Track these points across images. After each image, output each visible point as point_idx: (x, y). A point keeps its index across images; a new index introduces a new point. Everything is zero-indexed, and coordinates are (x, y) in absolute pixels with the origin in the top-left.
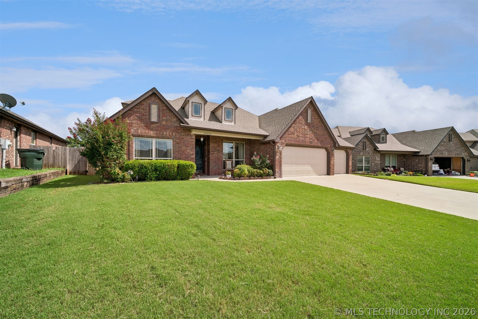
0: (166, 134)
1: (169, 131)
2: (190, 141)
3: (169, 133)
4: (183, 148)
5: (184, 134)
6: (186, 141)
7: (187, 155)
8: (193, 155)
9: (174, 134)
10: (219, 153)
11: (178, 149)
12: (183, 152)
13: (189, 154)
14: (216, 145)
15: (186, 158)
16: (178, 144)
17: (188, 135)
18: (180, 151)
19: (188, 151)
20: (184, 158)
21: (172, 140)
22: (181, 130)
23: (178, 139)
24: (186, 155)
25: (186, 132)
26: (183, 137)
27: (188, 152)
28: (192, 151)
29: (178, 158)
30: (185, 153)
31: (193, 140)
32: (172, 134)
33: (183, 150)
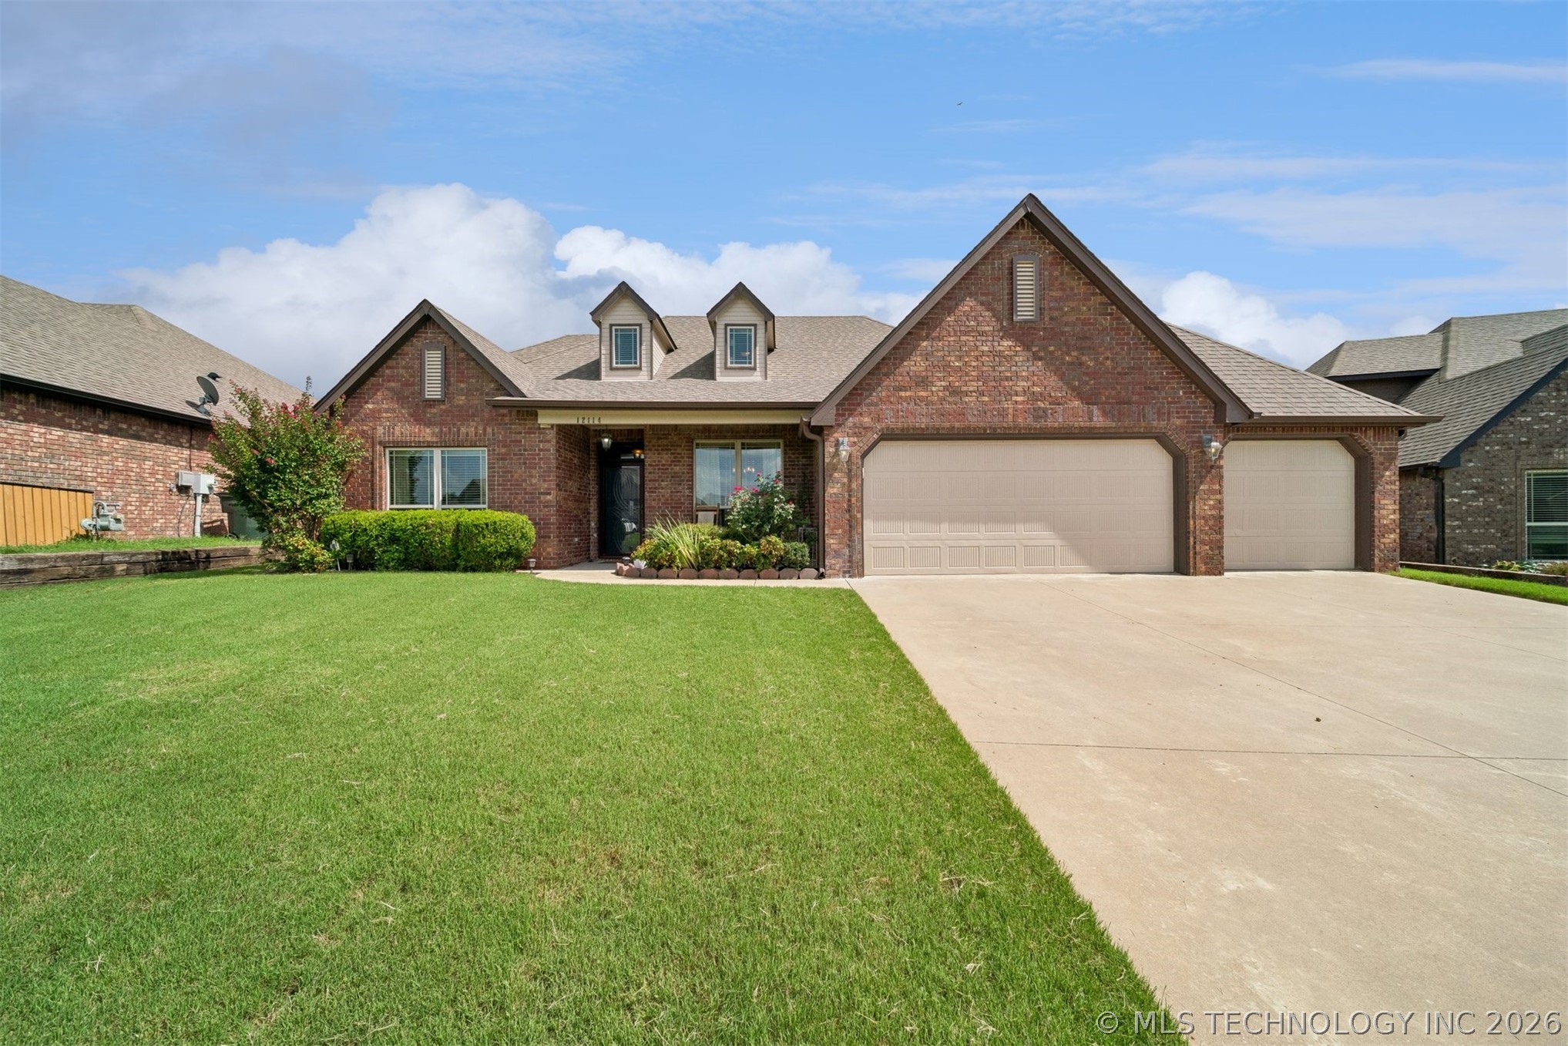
0: (467, 434)
1: (475, 424)
2: (540, 450)
3: (476, 428)
4: (519, 471)
5: (519, 428)
6: (525, 450)
7: (531, 494)
8: (549, 494)
9: (489, 430)
10: (680, 484)
11: (503, 476)
12: (517, 485)
13: (535, 489)
14: (666, 457)
15: (526, 502)
16: (502, 459)
17: (531, 431)
18: (509, 481)
19: (534, 481)
20: (520, 502)
21: (486, 449)
22: (511, 416)
23: (504, 446)
24: (526, 493)
25: (525, 420)
26: (519, 437)
27: (531, 485)
28: (544, 481)
29: (501, 502)
30: (525, 489)
31: (548, 446)
32: (485, 430)
33: (517, 480)
